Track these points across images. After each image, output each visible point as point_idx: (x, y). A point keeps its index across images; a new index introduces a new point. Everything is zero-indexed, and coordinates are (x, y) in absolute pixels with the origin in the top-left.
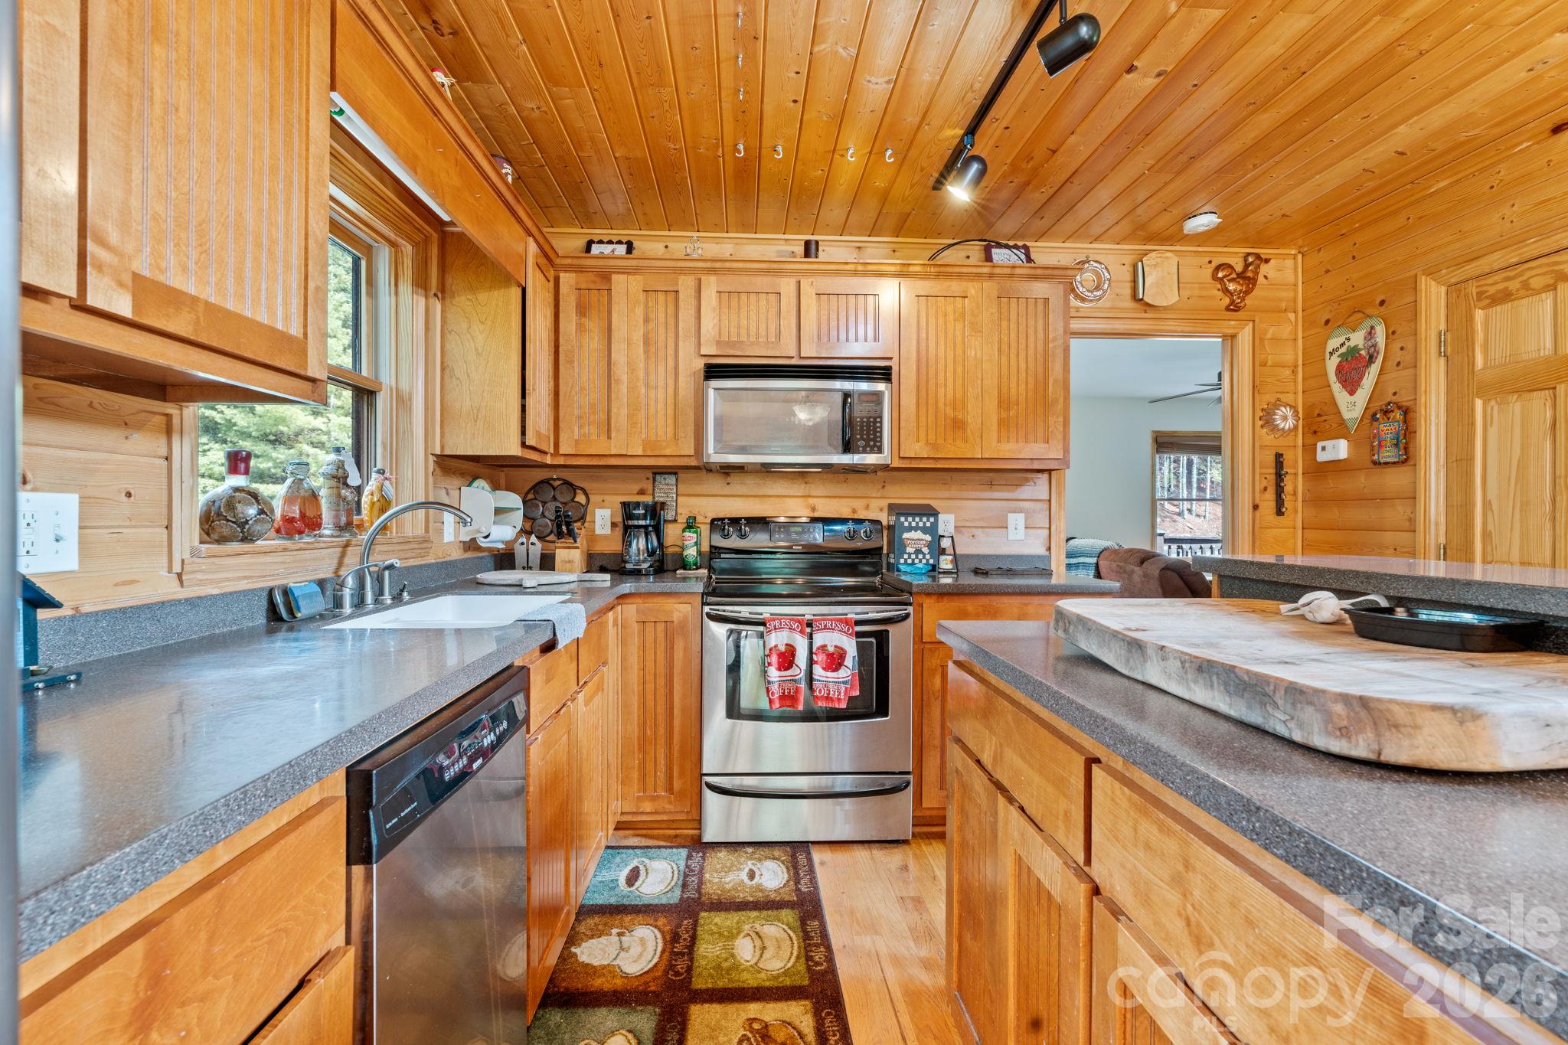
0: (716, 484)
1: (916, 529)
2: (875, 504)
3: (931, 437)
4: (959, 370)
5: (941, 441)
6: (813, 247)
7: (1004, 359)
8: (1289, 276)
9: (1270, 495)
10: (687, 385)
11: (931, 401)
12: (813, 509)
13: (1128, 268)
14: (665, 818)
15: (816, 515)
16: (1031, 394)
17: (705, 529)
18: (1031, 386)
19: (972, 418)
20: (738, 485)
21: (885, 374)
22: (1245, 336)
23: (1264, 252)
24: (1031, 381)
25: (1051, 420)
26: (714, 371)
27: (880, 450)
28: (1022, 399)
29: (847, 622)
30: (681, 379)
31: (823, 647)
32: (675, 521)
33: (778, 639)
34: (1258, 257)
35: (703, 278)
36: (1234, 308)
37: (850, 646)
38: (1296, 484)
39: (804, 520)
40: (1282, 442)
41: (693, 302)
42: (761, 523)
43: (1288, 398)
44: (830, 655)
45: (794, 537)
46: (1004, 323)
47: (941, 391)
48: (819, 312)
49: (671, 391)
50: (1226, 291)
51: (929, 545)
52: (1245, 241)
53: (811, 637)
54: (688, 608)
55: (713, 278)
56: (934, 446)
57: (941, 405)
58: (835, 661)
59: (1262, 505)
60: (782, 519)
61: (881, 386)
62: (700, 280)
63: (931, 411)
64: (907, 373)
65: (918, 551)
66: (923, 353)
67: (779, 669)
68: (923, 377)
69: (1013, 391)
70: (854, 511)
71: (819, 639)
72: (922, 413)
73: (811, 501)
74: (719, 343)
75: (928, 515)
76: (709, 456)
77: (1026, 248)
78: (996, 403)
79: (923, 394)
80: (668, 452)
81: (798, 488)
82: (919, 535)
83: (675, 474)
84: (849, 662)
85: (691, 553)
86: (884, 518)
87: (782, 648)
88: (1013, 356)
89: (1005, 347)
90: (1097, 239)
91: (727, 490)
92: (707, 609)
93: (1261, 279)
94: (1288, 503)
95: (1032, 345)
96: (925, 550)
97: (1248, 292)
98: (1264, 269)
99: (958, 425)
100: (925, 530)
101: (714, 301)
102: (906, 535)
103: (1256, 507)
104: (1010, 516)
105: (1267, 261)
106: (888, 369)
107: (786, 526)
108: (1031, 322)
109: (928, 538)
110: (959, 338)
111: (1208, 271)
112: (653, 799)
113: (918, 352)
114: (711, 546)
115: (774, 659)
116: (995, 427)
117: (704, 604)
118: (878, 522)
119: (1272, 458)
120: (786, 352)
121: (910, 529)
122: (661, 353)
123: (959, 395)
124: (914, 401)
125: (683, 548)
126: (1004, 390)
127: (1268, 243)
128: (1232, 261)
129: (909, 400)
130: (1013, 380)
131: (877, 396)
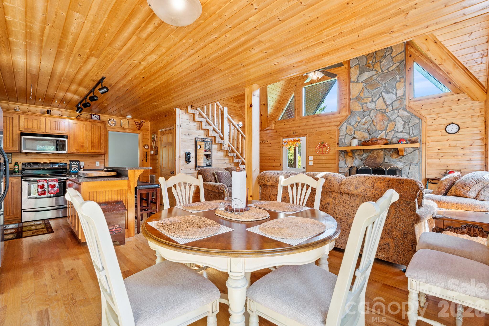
0: (24, 156)
1: (75, 164)
2: (66, 160)
3: (77, 148)
4: (83, 137)
5: (79, 149)
6: (49, 111)
7: (92, 136)
8: (148, 125)
9: (145, 159)
10: (16, 136)
11: (77, 142)
12: (50, 161)
13: (120, 121)
14: (12, 219)
15: (51, 162)
16: (98, 142)
17: (20, 166)
18: (98, 140)
19: (86, 145)
20: (29, 156)
21: (66, 137)
22: (141, 133)
23: (144, 121)
24: (98, 139)
25: (102, 146)
26: (22, 134)
27: (65, 150)
28: (96, 143)
29: (56, 180)
30: (14, 135)
31: (51, 185)
32: (11, 163)
33: (41, 184)
34: (143, 121)
35: (20, 115)
36: (138, 129)
37: (57, 184)
38: (149, 157)
39: (48, 163)
40: (147, 150)
41: (17, 120)
42: (37, 164)
43: (148, 144)
44: (52, 186)
45: (45, 166)
46: (92, 130)
47: (79, 141)
48: (51, 124)
49: (11, 137)
50: (137, 126)
51: (78, 167)
52: (141, 119)
53: (48, 183)
54: (18, 179)
55: (23, 116)
56: (78, 150)
57: (79, 143)
58: (54, 186)
59: (144, 160)
60: (42, 163)
61: (66, 139)
62: (19, 116)
63: (77, 144)
64: (72, 138)
65: (75, 169)
66: (75, 133)
67: (41, 189)
68: (75, 138)
69: (94, 141)
70: (61, 161)
71: (50, 183)
72: (75, 144)
73: (50, 159)
74: (24, 128)
75: (77, 162)
76: (22, 151)
77: (99, 116)
78: (90, 143)
79: (75, 141)
80: (10, 149)
81: (46, 157)
82: (75, 165)
83: (11, 153)
84: (56, 187)
85: (17, 170)
86: (68, 163)
87: (41, 185)
88: (94, 135)
89: (92, 133)
90: (114, 115)
91: (27, 157)
92: (23, 179)
93: (143, 125)
94: (148, 160)
95: (98, 134)
96: (77, 168)
97: (141, 127)
98: (144, 123)
99: (83, 146)
100: (76, 165)
101: (23, 120)
102: (72, 166)
103: (142, 161)
104: (96, 162)
105: (144, 122)
106: (67, 136)
107: (43, 164)
108: (98, 130)
109: (77, 166)
110: (83, 131)
111: (134, 123)
112: (8, 216)
113: (74, 133)
114: (22, 169)
115: (39, 187)
116: (90, 147)
117: (22, 178)
118: (66, 163)
119: (145, 153)
120: (42, 131)
121: (73, 164)
122: (8, 129)
123: (83, 141)
124: (73, 142)
125: (14, 169)
126: (92, 141)
127: (145, 119)
128: (138, 122)
129: (72, 142)
130: (94, 139)
131: (65, 141)
